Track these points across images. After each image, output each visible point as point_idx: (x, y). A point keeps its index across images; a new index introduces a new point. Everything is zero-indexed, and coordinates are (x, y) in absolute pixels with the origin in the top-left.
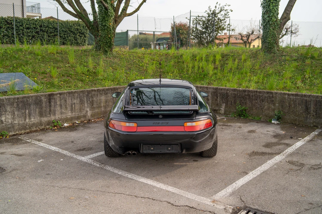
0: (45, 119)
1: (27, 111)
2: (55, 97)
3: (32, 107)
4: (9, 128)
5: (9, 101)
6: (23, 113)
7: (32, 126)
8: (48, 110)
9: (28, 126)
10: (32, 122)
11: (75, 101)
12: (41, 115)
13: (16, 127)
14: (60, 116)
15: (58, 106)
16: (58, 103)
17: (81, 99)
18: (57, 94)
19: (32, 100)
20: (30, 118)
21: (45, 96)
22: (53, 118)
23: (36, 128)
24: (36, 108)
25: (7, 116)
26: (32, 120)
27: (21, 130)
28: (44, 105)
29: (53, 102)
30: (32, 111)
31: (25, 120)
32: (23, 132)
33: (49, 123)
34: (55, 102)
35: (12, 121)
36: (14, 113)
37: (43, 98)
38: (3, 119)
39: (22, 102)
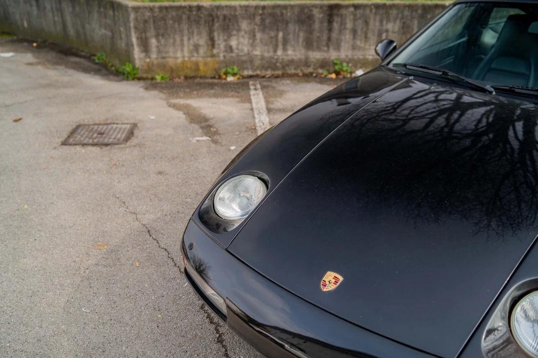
0: (316, 55)
1: (281, 35)
2: (343, 11)
3: (291, 27)
4: (244, 62)
5: (246, 10)
6: (271, 38)
7: (288, 65)
8: (325, 37)
9: (281, 63)
10: (290, 58)
11: (390, 26)
12: (309, 44)
13: (257, 63)
14: (350, 53)
15: (347, 32)
16: (349, 25)
17: (404, 23)
18: (347, 7)
19: (293, 13)
20: (285, 49)
21: (321, 7)
22: (333, 55)
23: (295, 69)
24: (300, 30)
25: (241, 40)
26: (290, 52)
27: (266, 69)
28: (317, 26)
29: (337, 22)
30: (291, 36)
31: (275, 51)
32: (269, 73)
33: (324, 64)
34: (343, 24)
35: (250, 49)
36: (255, 36)
37: (316, 13)
38: (233, 43)
39: (273, 15)
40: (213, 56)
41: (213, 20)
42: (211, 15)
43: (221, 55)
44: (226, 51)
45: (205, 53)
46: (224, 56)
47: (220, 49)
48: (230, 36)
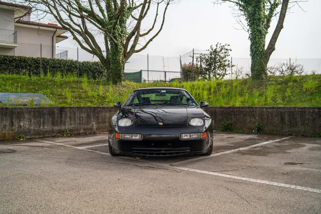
0: (56, 128)
1: (42, 120)
2: (66, 110)
3: (46, 116)
4: (26, 132)
5: (27, 110)
6: (38, 121)
7: (45, 133)
8: (59, 120)
9: (42, 132)
10: (46, 130)
11: (83, 115)
12: (53, 124)
13: (32, 132)
14: (69, 127)
15: (68, 118)
16: (68, 115)
17: (88, 114)
18: (67, 108)
19: (47, 111)
20: (44, 126)
21: (58, 108)
22: (63, 128)
23: (48, 134)
24: (49, 118)
25: (25, 122)
26: (46, 127)
27: (36, 135)
28: (56, 116)
29: (64, 114)
30: (46, 120)
31: (40, 127)
33: (59, 132)
34: (66, 115)
35: (29, 126)
36: (31, 120)
37: (55, 110)
38: (22, 124)
39: (38, 111)
40: (12, 130)
41: (13, 114)
42: (12, 112)
43: (16, 129)
44: (18, 128)
45: (8, 129)
46: (18, 130)
47: (16, 127)
48: (20, 121)
